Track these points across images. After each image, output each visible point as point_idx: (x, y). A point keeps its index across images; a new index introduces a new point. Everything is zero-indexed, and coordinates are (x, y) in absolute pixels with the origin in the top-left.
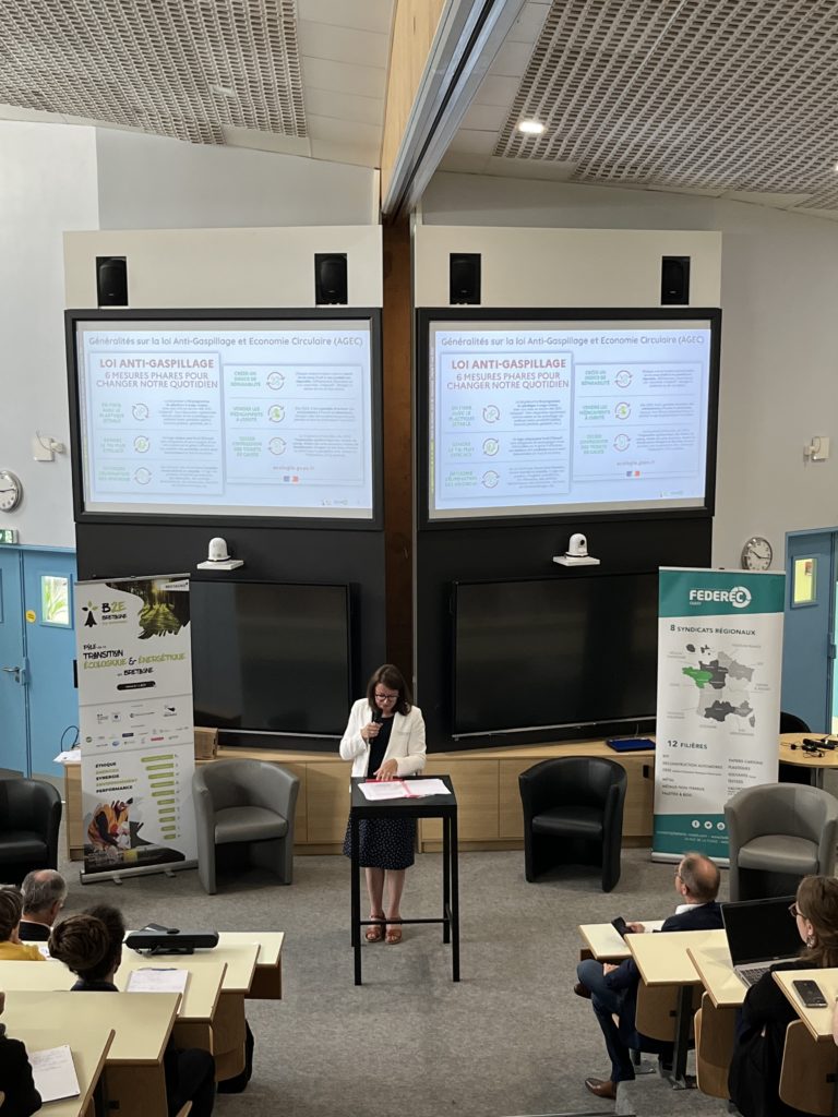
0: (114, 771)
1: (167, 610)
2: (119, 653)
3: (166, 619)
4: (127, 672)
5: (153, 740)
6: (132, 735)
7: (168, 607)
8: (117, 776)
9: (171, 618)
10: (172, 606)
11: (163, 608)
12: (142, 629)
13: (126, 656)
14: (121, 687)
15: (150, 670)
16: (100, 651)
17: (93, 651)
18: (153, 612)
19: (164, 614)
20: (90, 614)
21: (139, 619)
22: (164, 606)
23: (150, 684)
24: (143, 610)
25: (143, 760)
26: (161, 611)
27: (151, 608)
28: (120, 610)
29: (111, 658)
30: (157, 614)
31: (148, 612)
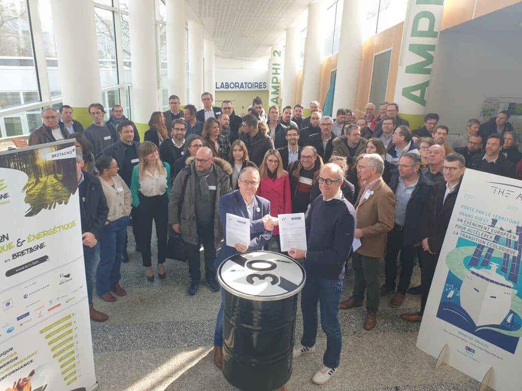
1: (55, 181)
2: (3, 237)
3: (55, 190)
4: (15, 256)
5: (49, 310)
6: (28, 314)
7: (56, 177)
8: (16, 358)
9: (60, 188)
10: (60, 176)
11: (50, 180)
12: (28, 206)
13: (13, 239)
14: (10, 273)
15: (42, 246)
18: (39, 186)
19: (53, 186)
21: (24, 195)
22: (51, 177)
23: (44, 259)
24: (28, 185)
25: (41, 332)
26: (49, 182)
27: (38, 182)
30: (45, 187)
31: (34, 187)
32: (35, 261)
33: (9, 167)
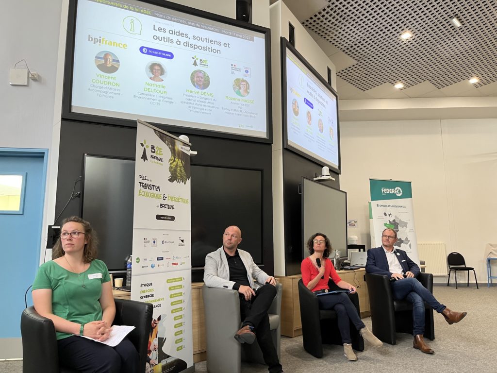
0: (151, 290)
1: (181, 165)
2: (158, 188)
3: (181, 171)
4: (162, 206)
5: (173, 264)
6: (162, 259)
7: (181, 162)
8: (153, 295)
9: (183, 171)
10: (183, 162)
12: (170, 174)
13: (161, 193)
14: (159, 217)
15: (172, 207)
16: (149, 183)
17: (145, 182)
18: (175, 164)
19: (180, 167)
20: (145, 150)
21: (169, 166)
23: (173, 218)
24: (171, 160)
25: (168, 281)
26: (179, 164)
27: (174, 161)
28: (160, 155)
29: (153, 191)
30: (177, 166)
31: (173, 162)
32: (169, 216)
33: (165, 143)
